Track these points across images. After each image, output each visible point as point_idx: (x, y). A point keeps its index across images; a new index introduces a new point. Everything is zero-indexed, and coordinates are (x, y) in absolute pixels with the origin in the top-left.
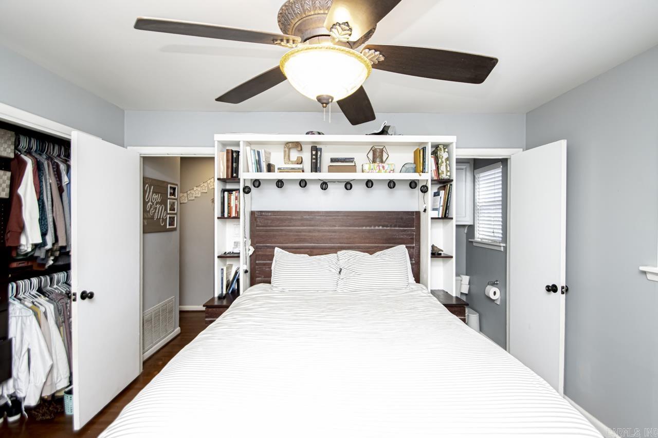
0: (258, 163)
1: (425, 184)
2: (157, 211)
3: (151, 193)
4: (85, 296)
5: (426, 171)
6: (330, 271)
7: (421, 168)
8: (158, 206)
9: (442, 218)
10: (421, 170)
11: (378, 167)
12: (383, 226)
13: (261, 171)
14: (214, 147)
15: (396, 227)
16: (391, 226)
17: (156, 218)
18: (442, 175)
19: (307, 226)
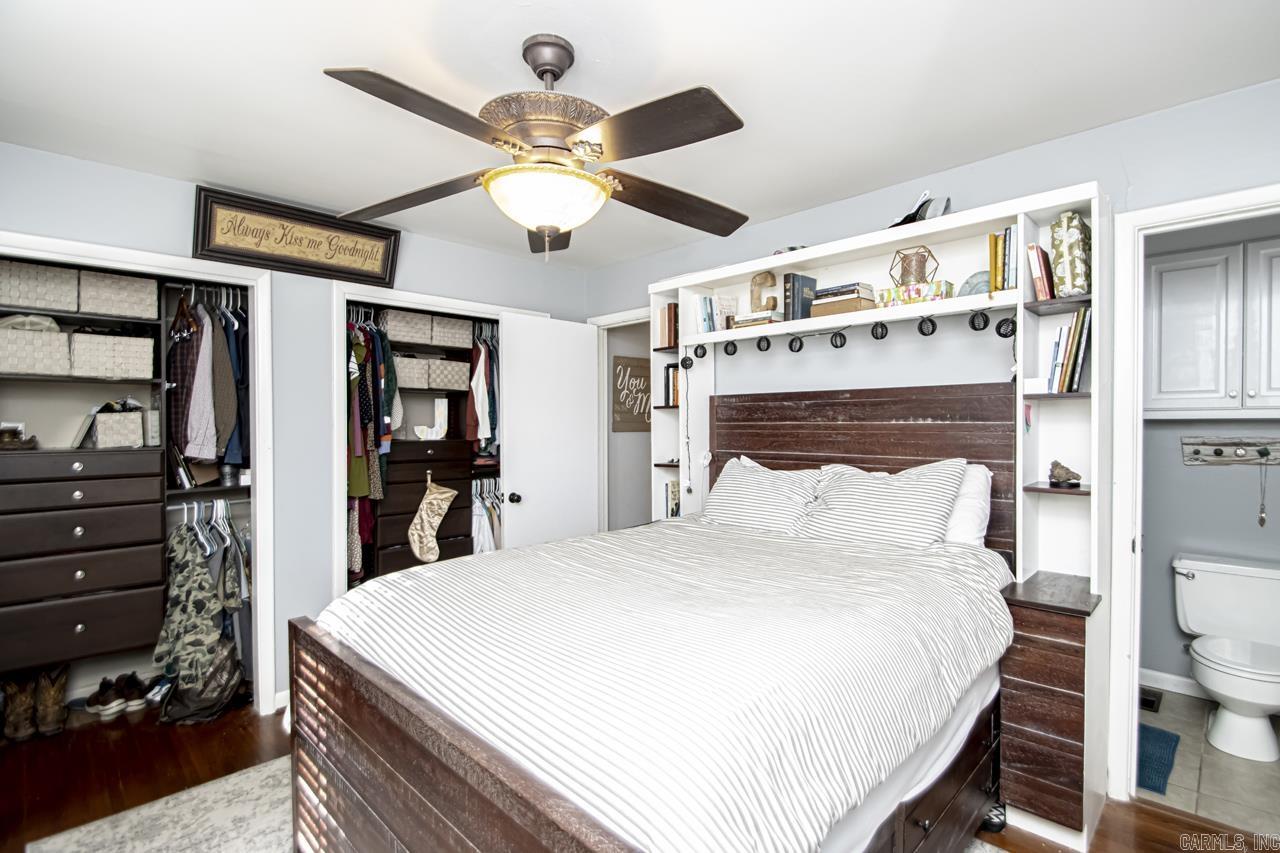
0: (711, 317)
1: (1010, 317)
2: (638, 402)
3: (627, 377)
4: (515, 499)
5: (1012, 283)
6: (789, 498)
7: (1000, 279)
8: (640, 395)
9: (1059, 396)
10: (999, 285)
11: (906, 294)
12: (934, 418)
13: (714, 330)
14: (649, 305)
15: (965, 420)
16: (952, 418)
17: (636, 412)
18: (1061, 288)
19: (791, 420)
